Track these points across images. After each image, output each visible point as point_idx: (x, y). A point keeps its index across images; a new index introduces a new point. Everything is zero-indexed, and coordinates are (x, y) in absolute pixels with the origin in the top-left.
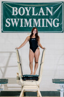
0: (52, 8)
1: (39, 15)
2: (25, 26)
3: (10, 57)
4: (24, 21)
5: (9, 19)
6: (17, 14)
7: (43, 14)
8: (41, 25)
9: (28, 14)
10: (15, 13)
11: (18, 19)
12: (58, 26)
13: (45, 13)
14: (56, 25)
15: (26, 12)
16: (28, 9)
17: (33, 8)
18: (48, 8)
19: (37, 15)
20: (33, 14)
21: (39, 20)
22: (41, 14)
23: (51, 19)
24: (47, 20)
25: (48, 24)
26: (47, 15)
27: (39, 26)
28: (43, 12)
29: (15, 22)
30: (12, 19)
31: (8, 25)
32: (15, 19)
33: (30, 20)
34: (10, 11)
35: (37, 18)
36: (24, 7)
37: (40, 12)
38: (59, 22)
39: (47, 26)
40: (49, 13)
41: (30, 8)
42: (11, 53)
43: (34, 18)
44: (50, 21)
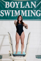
0: (35, 2)
1: (26, 7)
2: (15, 16)
3: (4, 38)
4: (14, 12)
5: (3, 11)
6: (9, 7)
7: (29, 7)
8: (27, 15)
9: (17, 7)
10: (8, 6)
11: (10, 11)
12: (40, 15)
13: (30, 6)
14: (38, 15)
15: (16, 5)
16: (17, 3)
17: (21, 3)
18: (32, 3)
19: (24, 7)
20: (21, 7)
21: (26, 11)
22: (27, 6)
23: (35, 11)
24: (32, 11)
25: (33, 14)
26: (32, 7)
27: (26, 16)
28: (28, 5)
29: (7, 13)
30: (5, 11)
31: (2, 15)
32: (8, 11)
33: (19, 11)
34: (4, 5)
35: (24, 9)
36: (14, 2)
37: (26, 5)
38: (40, 13)
39: (31, 16)
40: (33, 6)
41: (19, 2)
42: (4, 36)
43: (22, 10)
44: (34, 12)
